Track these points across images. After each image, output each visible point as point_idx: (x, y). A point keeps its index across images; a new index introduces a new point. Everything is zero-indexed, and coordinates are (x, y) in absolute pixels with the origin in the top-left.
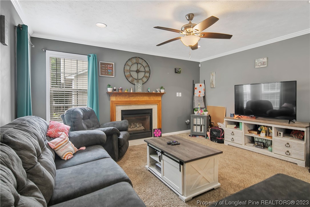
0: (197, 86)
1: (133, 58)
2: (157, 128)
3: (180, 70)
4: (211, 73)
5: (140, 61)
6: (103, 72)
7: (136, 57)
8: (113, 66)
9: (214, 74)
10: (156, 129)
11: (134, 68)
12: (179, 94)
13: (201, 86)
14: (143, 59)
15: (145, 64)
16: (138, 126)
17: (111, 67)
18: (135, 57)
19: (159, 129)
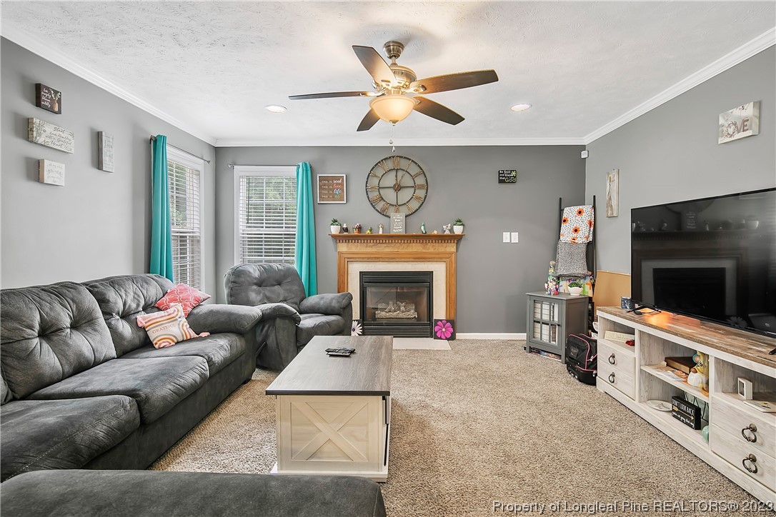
0: (569, 212)
1: (387, 158)
2: (443, 317)
3: (514, 173)
4: (608, 174)
5: (404, 164)
6: (325, 194)
7: (393, 157)
8: (343, 180)
9: (614, 176)
10: (441, 320)
11: (390, 180)
12: (511, 237)
13: (580, 212)
14: (410, 160)
15: (414, 170)
16: (402, 308)
17: (339, 184)
18: (390, 158)
19: (447, 321)
